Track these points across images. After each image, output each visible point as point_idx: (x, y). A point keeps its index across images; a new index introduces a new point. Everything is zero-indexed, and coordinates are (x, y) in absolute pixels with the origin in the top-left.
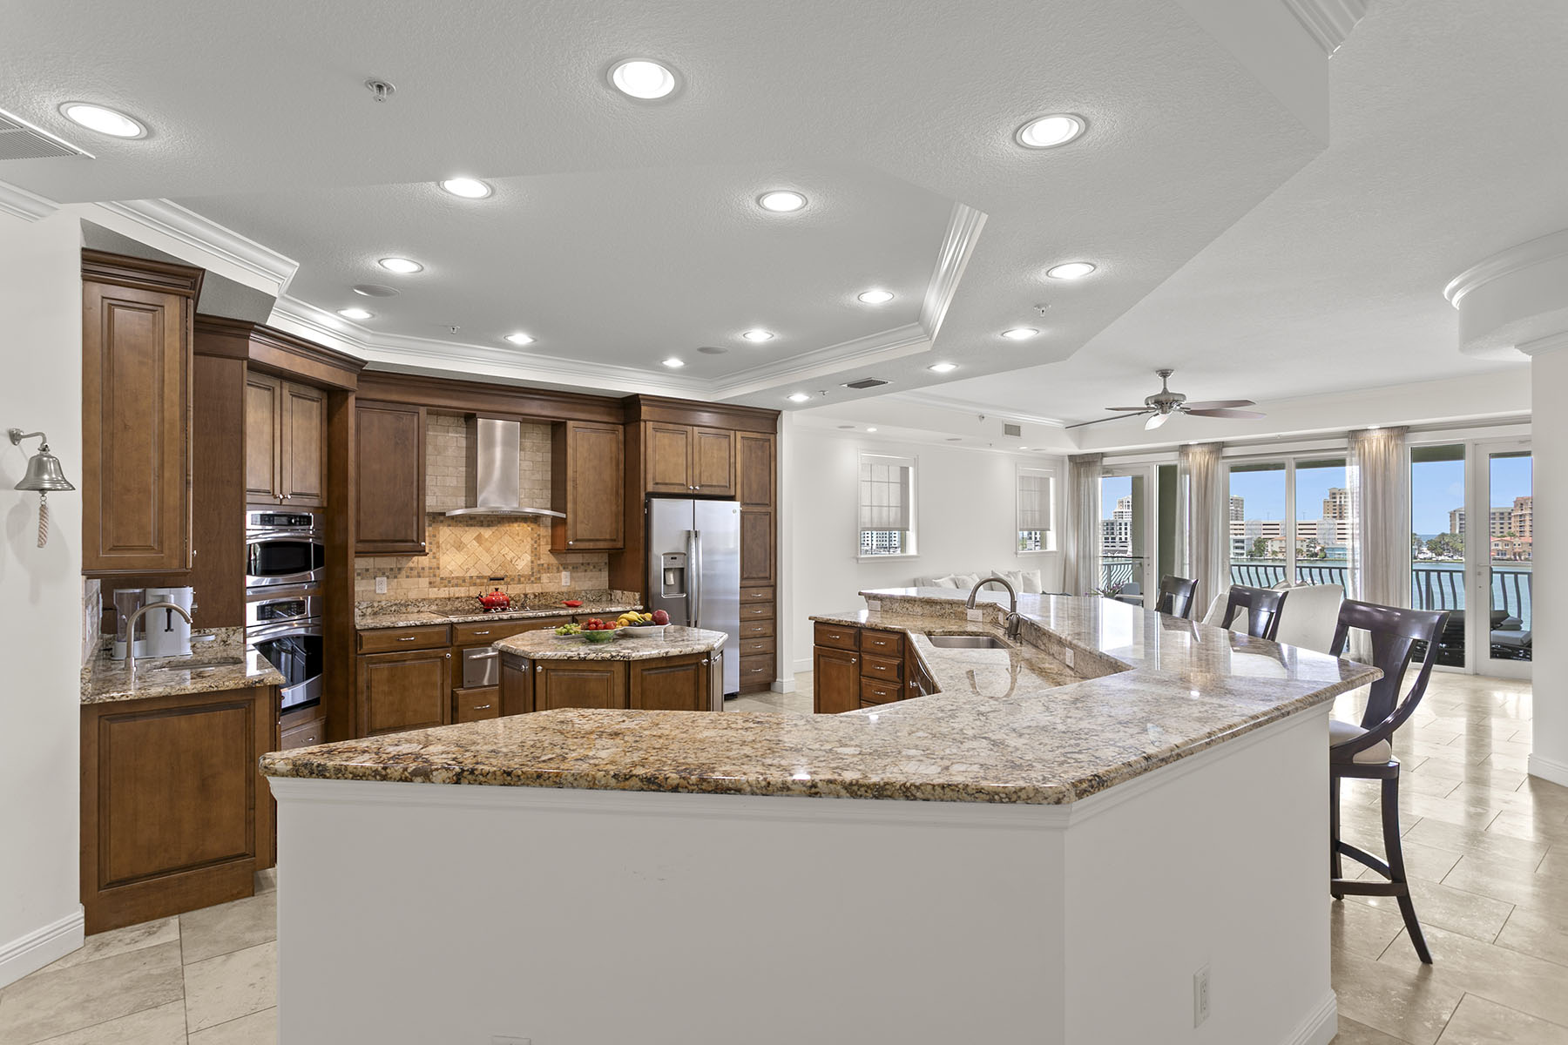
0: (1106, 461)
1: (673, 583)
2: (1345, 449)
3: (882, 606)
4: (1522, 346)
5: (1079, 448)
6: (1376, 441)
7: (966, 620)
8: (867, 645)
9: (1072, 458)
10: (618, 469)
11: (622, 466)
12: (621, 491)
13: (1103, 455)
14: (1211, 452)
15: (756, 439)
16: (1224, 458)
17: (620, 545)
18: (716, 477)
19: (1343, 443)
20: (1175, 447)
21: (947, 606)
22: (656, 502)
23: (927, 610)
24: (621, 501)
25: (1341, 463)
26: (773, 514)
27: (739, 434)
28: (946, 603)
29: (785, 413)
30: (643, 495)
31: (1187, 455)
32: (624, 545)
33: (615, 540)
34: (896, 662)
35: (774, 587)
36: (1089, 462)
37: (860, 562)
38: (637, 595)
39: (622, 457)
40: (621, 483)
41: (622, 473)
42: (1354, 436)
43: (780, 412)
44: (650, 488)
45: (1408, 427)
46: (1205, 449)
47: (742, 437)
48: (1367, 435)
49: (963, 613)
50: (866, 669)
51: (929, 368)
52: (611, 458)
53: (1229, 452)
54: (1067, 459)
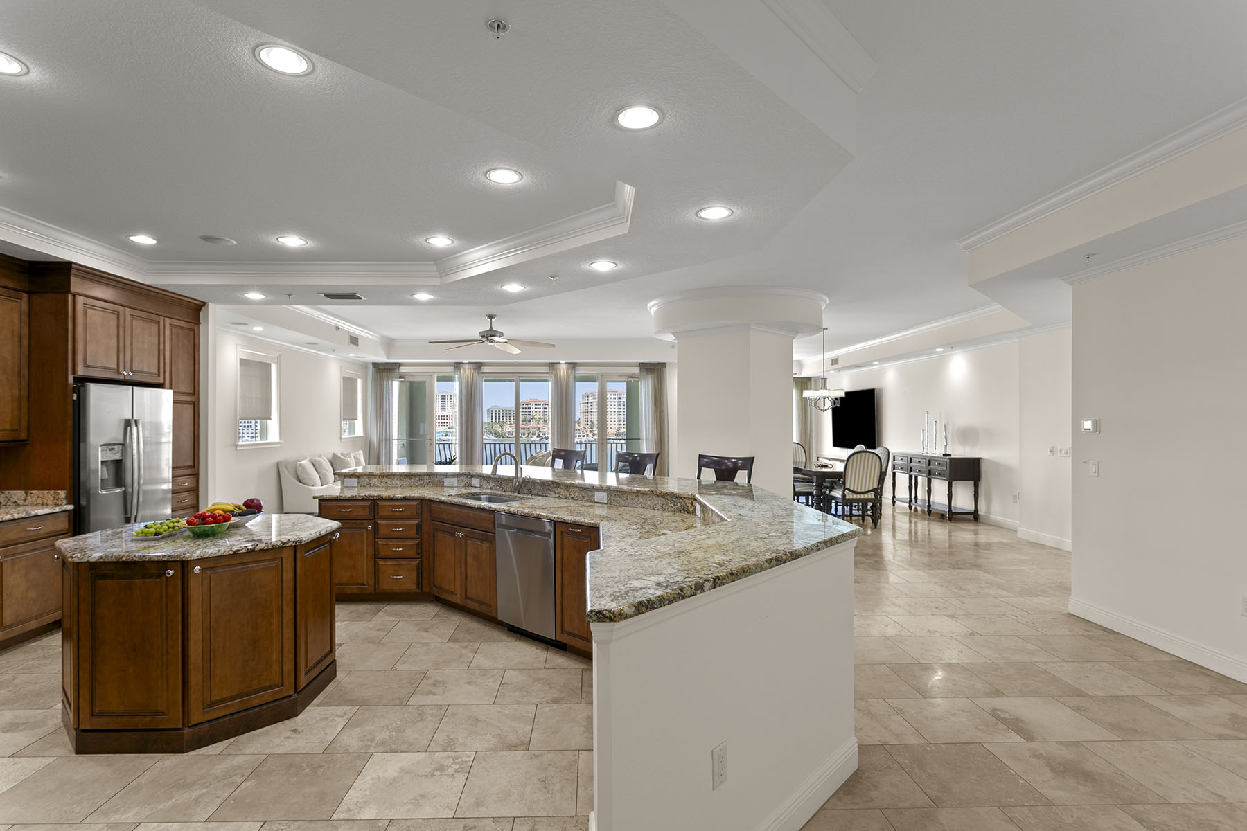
0: (403, 369)
1: (107, 477)
2: (547, 373)
3: (358, 483)
4: (674, 334)
5: (388, 359)
6: (563, 369)
7: (443, 486)
8: (382, 513)
9: (375, 365)
10: (20, 346)
11: (25, 342)
12: (25, 372)
13: (400, 365)
14: (475, 369)
15: (182, 328)
16: (482, 373)
17: (23, 436)
18: (146, 365)
19: (546, 369)
20: (451, 363)
21: (425, 477)
22: (93, 389)
23: (407, 481)
24: (24, 384)
25: (546, 381)
26: (196, 403)
27: (168, 321)
28: (425, 475)
29: (211, 306)
30: (71, 379)
31: (460, 369)
32: (28, 435)
33: (15, 430)
34: (415, 522)
35: (196, 475)
36: (389, 369)
37: (238, 449)
38: (62, 494)
39: (26, 331)
40: (25, 362)
41: (25, 351)
42: (552, 366)
43: (204, 304)
44: (81, 371)
45: (576, 363)
46: (471, 366)
47: (170, 325)
48: (559, 366)
49: (440, 482)
50: (382, 532)
51: (412, 295)
52: (13, 331)
53: (485, 369)
54: (371, 366)
